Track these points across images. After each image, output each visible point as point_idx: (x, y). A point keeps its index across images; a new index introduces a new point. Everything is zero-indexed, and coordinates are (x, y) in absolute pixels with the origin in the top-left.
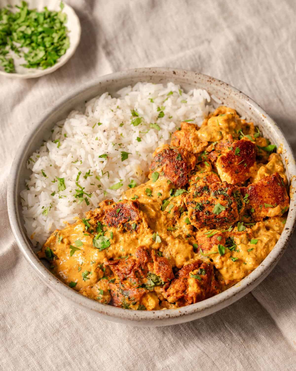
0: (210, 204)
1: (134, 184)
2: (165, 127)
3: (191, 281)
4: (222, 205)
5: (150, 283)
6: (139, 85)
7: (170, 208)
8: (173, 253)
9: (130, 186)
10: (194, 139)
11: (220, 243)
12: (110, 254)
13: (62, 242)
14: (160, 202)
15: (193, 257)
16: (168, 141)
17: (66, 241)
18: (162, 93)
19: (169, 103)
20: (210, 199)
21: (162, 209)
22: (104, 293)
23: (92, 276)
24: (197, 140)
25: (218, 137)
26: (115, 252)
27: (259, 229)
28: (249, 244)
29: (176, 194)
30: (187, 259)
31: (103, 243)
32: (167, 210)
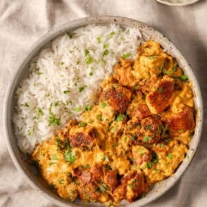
0: (142, 135)
1: (89, 107)
2: (109, 62)
3: (129, 189)
4: (149, 136)
5: (102, 189)
6: (90, 27)
7: (114, 131)
8: (117, 166)
9: (87, 109)
10: (130, 77)
11: (148, 159)
12: (75, 167)
13: (44, 155)
14: (107, 125)
15: (130, 169)
16: (112, 74)
17: (46, 154)
18: (106, 34)
19: (111, 41)
20: (141, 132)
21: (109, 131)
22: (74, 192)
23: (65, 182)
24: (132, 77)
25: (147, 77)
26: (79, 164)
27: (174, 145)
28: (167, 158)
29: (118, 119)
30: (126, 171)
31: (71, 158)
32: (112, 131)
